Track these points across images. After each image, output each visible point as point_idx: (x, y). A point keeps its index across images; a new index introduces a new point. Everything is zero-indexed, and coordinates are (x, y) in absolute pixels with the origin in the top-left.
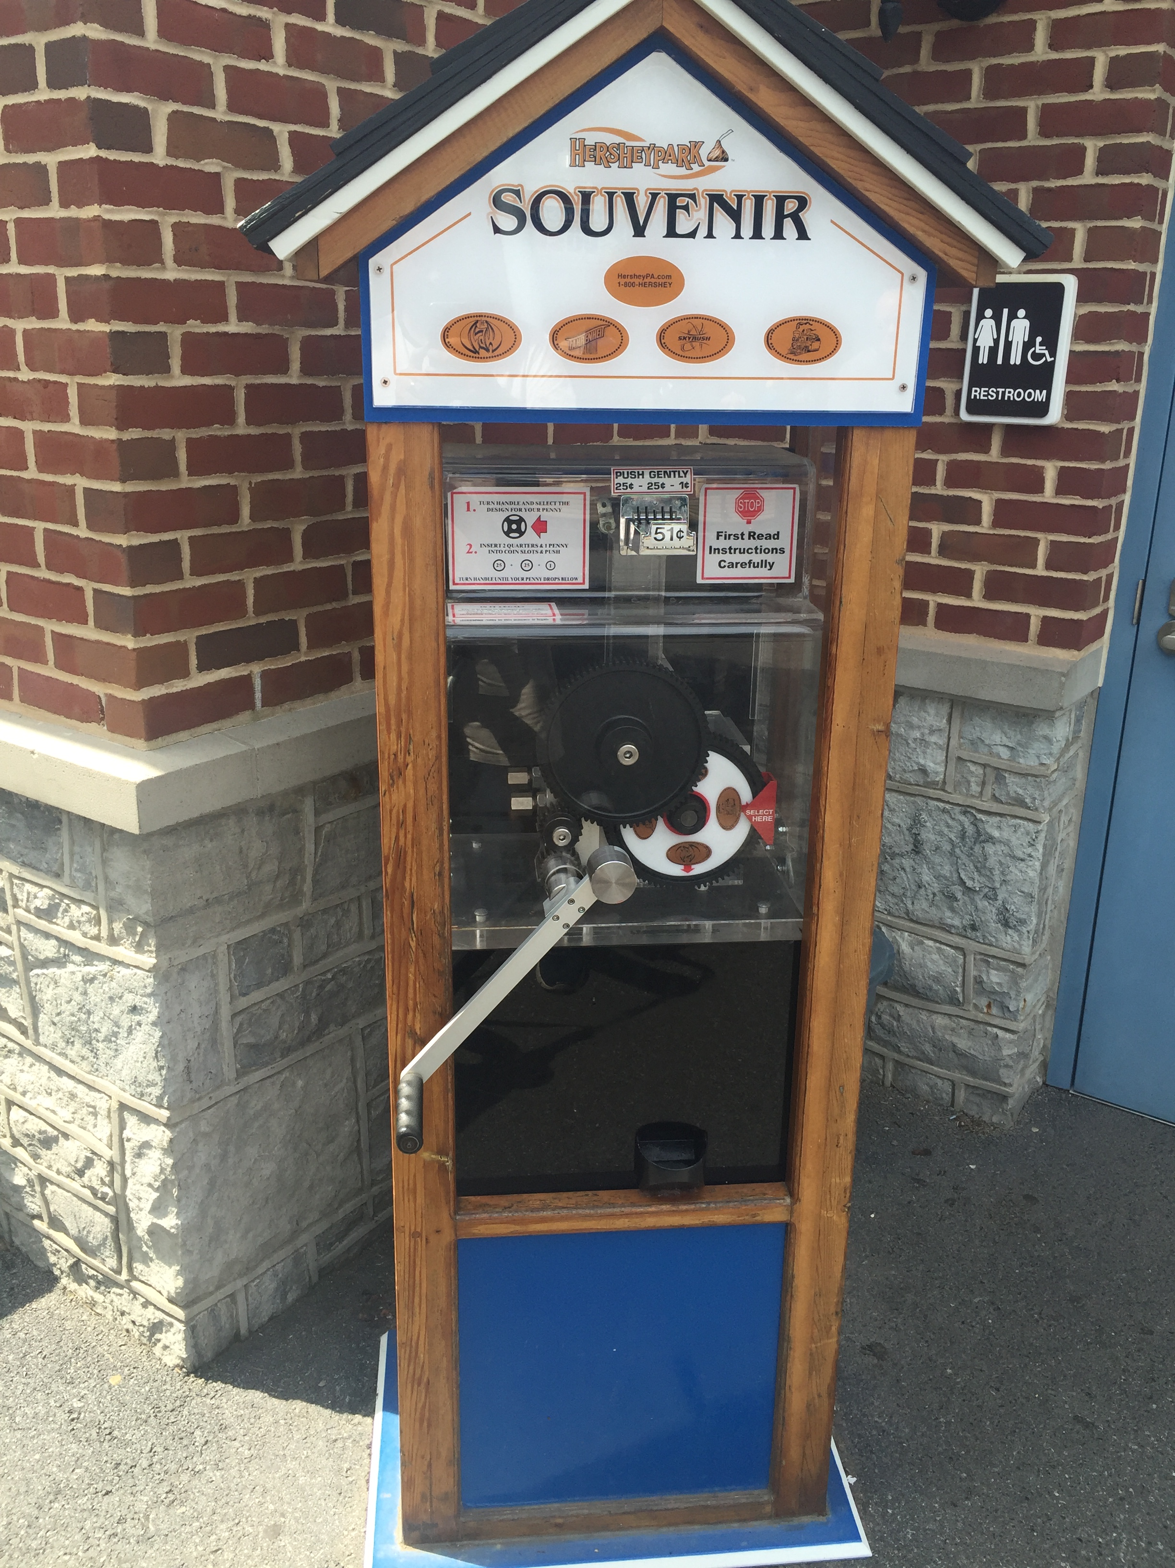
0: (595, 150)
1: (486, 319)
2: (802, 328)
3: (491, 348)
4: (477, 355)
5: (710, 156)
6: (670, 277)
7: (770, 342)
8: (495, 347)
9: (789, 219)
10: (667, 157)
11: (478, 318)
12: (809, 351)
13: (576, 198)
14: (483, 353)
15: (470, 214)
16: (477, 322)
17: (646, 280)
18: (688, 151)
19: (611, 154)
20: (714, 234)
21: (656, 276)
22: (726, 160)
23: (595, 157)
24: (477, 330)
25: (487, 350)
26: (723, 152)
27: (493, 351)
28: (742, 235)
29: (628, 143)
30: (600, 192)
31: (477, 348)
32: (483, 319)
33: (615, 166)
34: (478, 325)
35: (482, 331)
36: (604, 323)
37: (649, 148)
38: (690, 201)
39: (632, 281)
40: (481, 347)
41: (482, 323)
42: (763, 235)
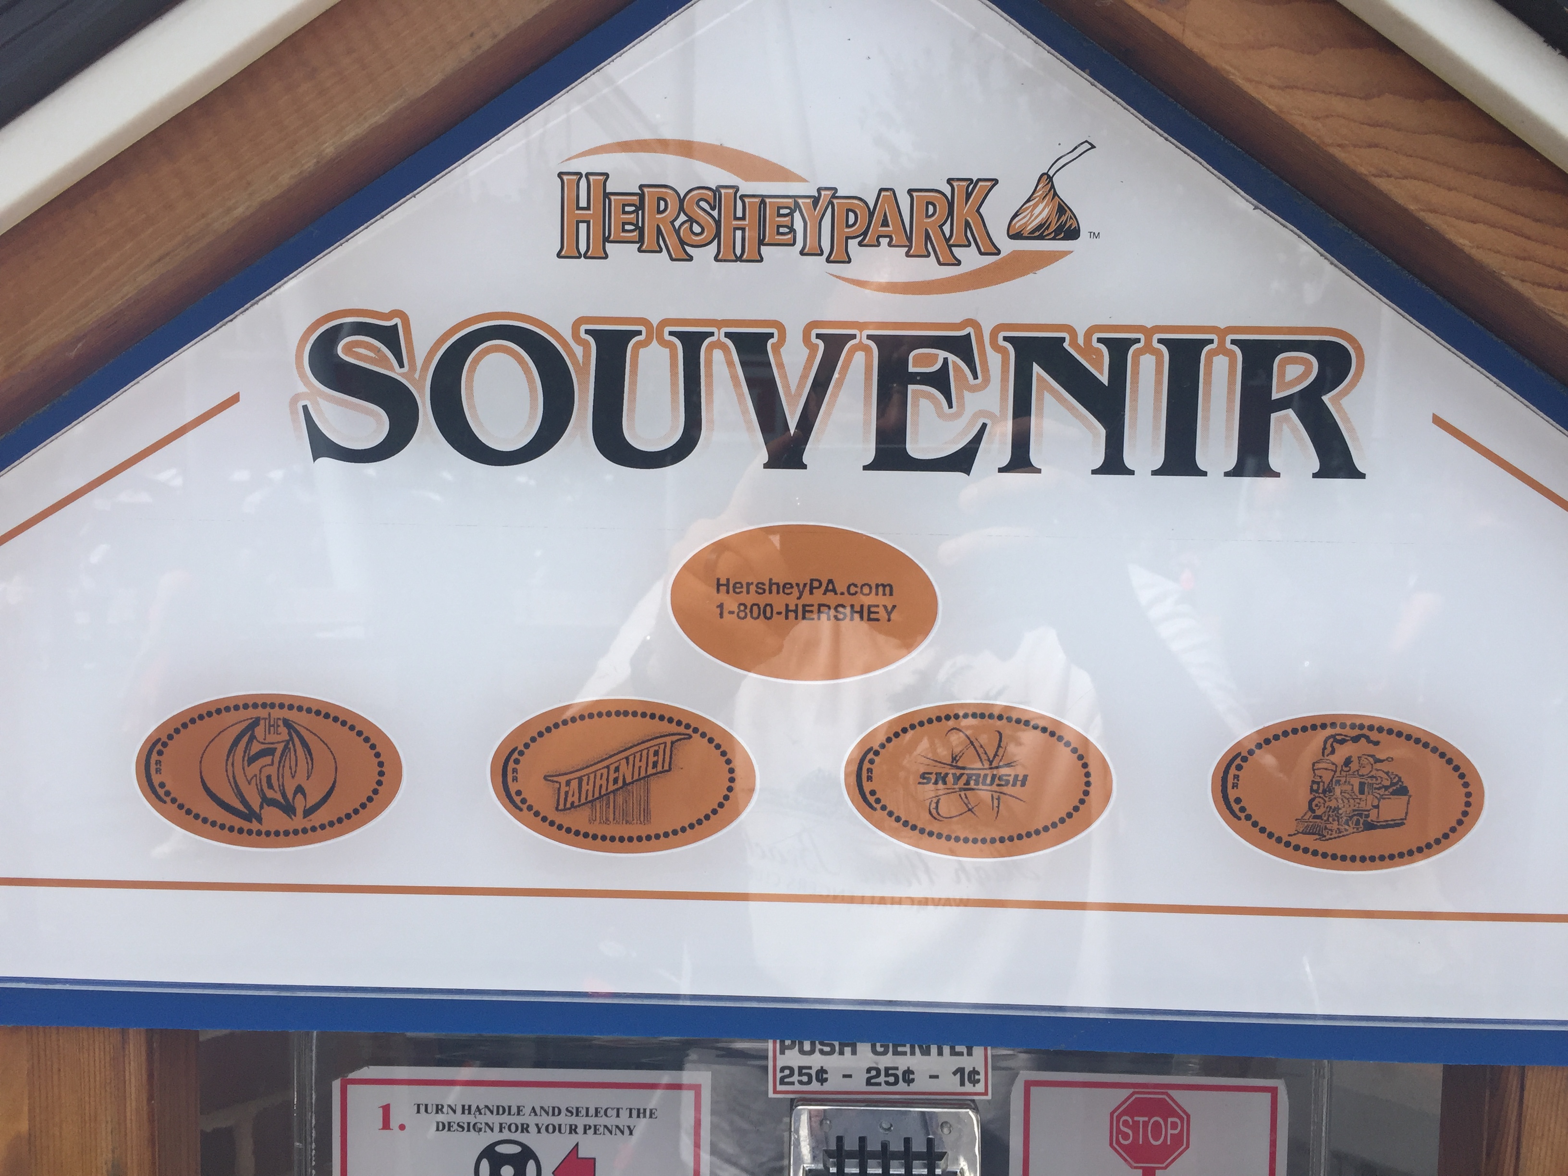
0: (641, 207)
1: (285, 713)
2: (1343, 752)
3: (300, 804)
4: (255, 826)
5: (1018, 223)
6: (888, 588)
7: (1232, 794)
8: (312, 801)
9: (1290, 412)
10: (876, 227)
11: (262, 713)
12: (1370, 826)
13: (578, 350)
14: (273, 818)
15: (234, 399)
16: (256, 722)
17: (807, 599)
18: (942, 208)
19: (691, 220)
20: (1035, 458)
21: (841, 587)
22: (1073, 234)
23: (641, 231)
24: (256, 748)
25: (289, 809)
26: (1062, 209)
27: (308, 813)
28: (1129, 460)
29: (746, 188)
30: (655, 333)
31: (255, 802)
32: (277, 713)
33: (705, 255)
34: (259, 731)
35: (270, 752)
36: (673, 728)
37: (816, 200)
38: (952, 358)
39: (763, 600)
40: (267, 801)
41: (272, 726)
42: (1201, 462)
